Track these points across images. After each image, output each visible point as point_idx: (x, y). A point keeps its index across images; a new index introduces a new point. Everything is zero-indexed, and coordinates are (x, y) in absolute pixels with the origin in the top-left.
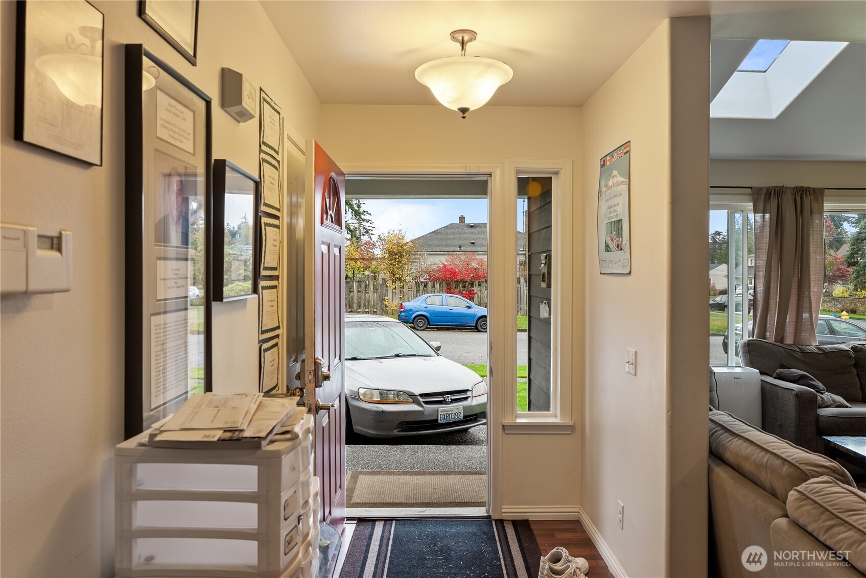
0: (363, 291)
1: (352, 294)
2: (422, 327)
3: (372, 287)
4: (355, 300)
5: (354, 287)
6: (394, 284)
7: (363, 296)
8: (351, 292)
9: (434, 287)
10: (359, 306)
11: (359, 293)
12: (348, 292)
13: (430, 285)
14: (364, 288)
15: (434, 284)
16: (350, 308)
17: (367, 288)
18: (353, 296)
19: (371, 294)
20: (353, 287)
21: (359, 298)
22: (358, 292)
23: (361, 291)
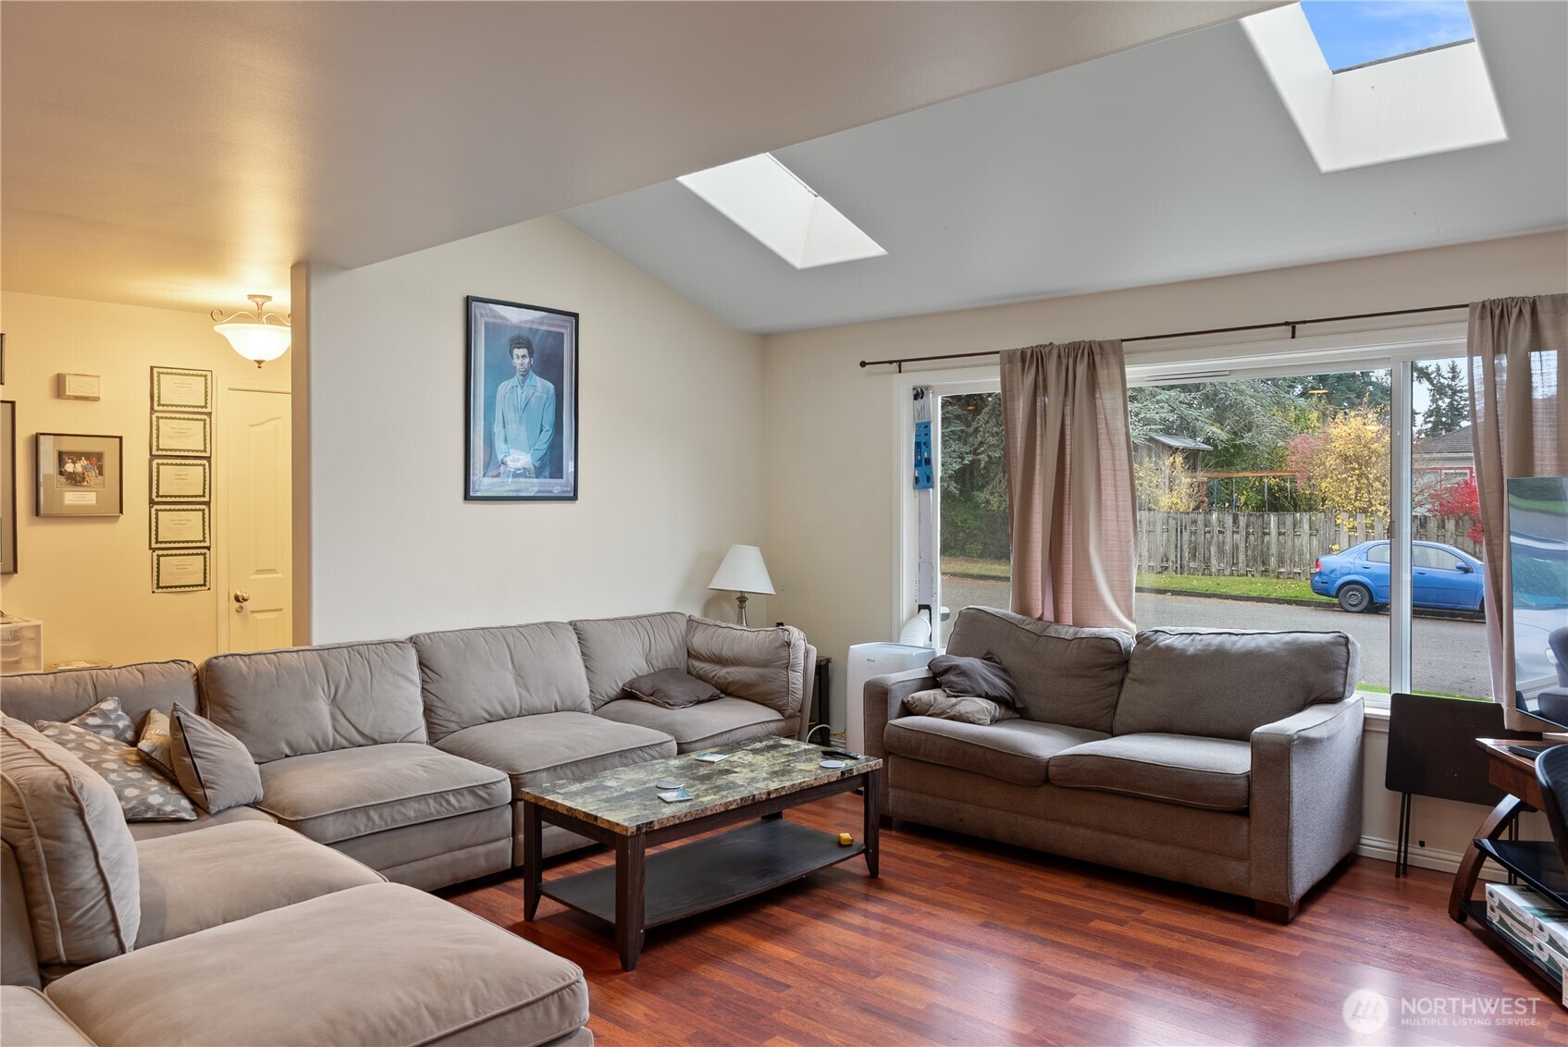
0: (1290, 532)
1: (1267, 538)
2: (1356, 606)
3: (1306, 526)
4: (1274, 550)
5: (1272, 526)
6: (1351, 519)
7: (1290, 543)
8: (1265, 534)
9: (1444, 527)
10: (1281, 562)
11: (1280, 538)
12: (1260, 534)
13: (1432, 525)
14: (1292, 527)
15: (1443, 521)
16: (1264, 563)
17: (1298, 527)
18: (1269, 542)
19: (1305, 538)
20: (1270, 524)
21: (1281, 546)
22: (1280, 534)
23: (1284, 534)
